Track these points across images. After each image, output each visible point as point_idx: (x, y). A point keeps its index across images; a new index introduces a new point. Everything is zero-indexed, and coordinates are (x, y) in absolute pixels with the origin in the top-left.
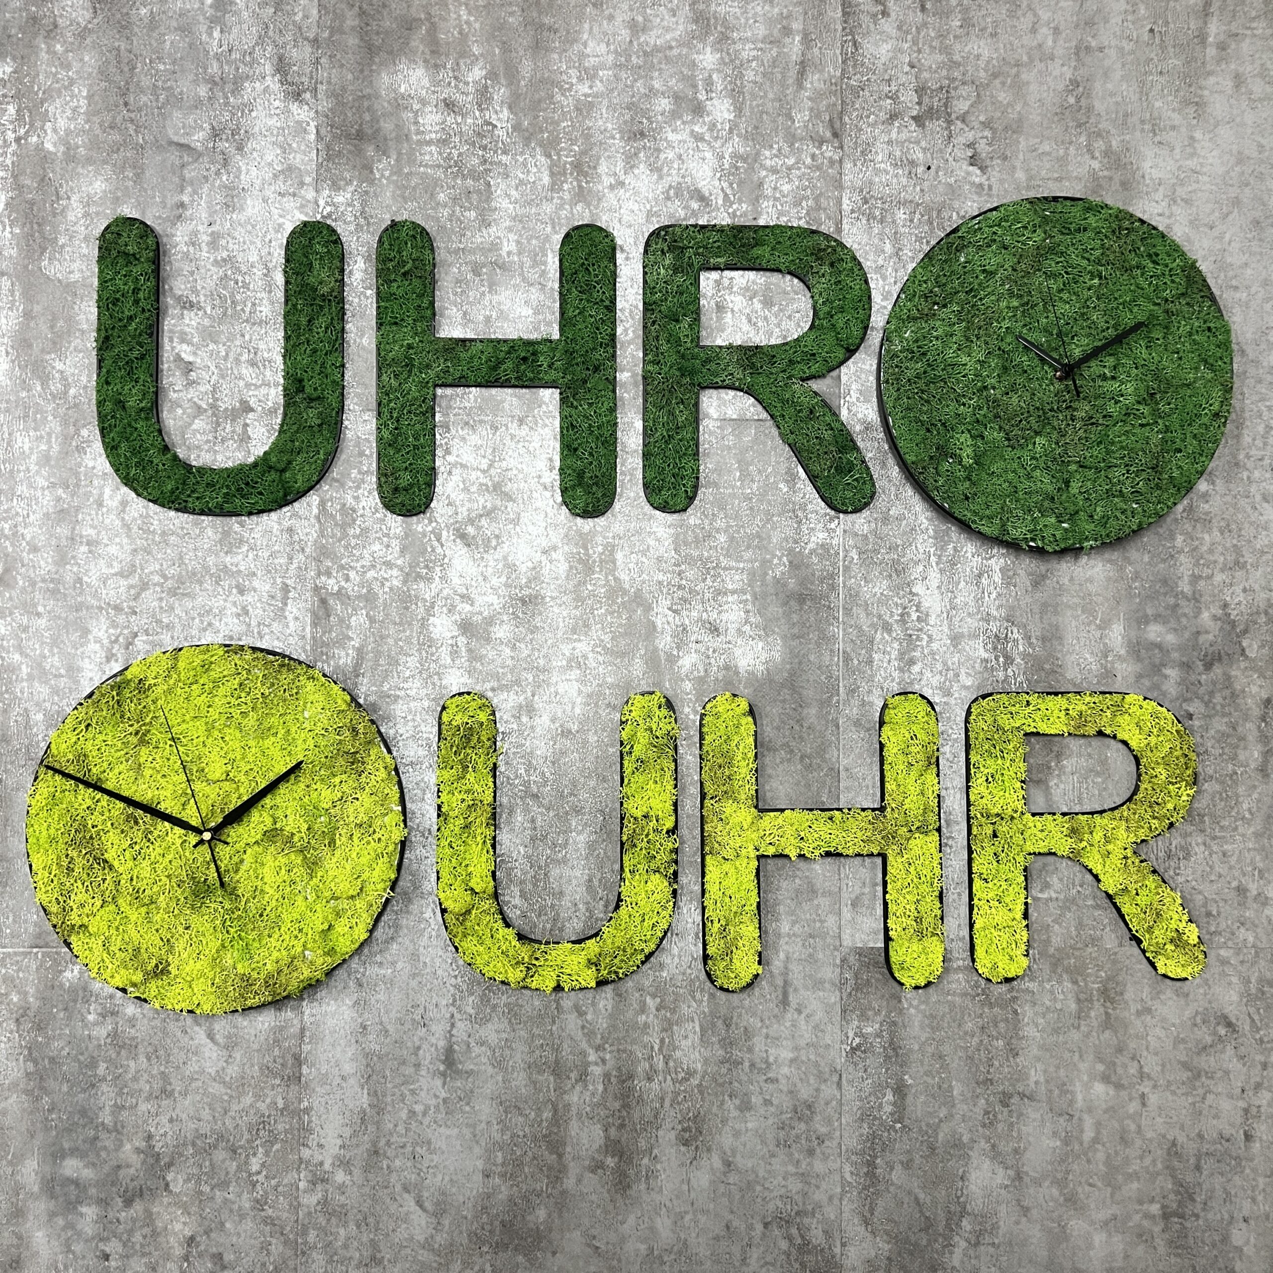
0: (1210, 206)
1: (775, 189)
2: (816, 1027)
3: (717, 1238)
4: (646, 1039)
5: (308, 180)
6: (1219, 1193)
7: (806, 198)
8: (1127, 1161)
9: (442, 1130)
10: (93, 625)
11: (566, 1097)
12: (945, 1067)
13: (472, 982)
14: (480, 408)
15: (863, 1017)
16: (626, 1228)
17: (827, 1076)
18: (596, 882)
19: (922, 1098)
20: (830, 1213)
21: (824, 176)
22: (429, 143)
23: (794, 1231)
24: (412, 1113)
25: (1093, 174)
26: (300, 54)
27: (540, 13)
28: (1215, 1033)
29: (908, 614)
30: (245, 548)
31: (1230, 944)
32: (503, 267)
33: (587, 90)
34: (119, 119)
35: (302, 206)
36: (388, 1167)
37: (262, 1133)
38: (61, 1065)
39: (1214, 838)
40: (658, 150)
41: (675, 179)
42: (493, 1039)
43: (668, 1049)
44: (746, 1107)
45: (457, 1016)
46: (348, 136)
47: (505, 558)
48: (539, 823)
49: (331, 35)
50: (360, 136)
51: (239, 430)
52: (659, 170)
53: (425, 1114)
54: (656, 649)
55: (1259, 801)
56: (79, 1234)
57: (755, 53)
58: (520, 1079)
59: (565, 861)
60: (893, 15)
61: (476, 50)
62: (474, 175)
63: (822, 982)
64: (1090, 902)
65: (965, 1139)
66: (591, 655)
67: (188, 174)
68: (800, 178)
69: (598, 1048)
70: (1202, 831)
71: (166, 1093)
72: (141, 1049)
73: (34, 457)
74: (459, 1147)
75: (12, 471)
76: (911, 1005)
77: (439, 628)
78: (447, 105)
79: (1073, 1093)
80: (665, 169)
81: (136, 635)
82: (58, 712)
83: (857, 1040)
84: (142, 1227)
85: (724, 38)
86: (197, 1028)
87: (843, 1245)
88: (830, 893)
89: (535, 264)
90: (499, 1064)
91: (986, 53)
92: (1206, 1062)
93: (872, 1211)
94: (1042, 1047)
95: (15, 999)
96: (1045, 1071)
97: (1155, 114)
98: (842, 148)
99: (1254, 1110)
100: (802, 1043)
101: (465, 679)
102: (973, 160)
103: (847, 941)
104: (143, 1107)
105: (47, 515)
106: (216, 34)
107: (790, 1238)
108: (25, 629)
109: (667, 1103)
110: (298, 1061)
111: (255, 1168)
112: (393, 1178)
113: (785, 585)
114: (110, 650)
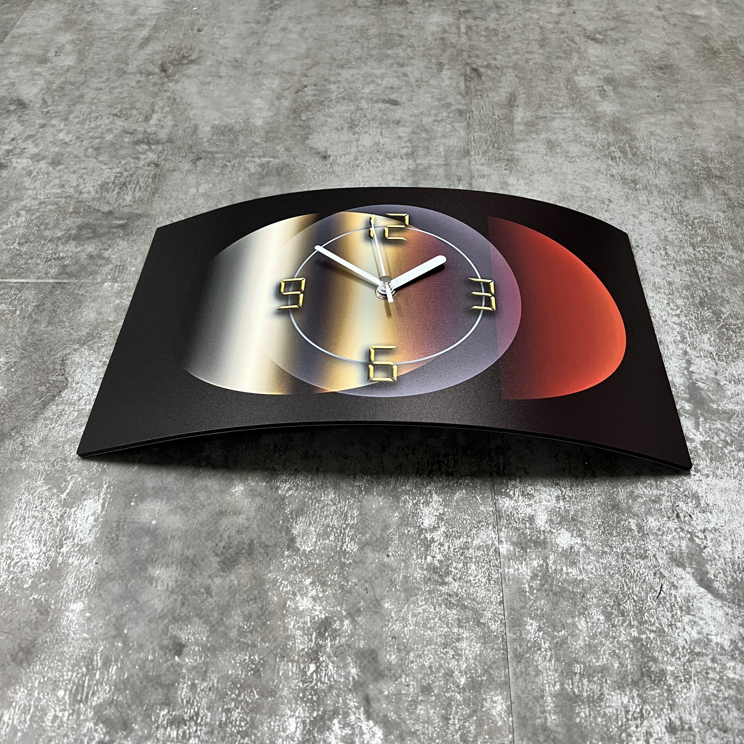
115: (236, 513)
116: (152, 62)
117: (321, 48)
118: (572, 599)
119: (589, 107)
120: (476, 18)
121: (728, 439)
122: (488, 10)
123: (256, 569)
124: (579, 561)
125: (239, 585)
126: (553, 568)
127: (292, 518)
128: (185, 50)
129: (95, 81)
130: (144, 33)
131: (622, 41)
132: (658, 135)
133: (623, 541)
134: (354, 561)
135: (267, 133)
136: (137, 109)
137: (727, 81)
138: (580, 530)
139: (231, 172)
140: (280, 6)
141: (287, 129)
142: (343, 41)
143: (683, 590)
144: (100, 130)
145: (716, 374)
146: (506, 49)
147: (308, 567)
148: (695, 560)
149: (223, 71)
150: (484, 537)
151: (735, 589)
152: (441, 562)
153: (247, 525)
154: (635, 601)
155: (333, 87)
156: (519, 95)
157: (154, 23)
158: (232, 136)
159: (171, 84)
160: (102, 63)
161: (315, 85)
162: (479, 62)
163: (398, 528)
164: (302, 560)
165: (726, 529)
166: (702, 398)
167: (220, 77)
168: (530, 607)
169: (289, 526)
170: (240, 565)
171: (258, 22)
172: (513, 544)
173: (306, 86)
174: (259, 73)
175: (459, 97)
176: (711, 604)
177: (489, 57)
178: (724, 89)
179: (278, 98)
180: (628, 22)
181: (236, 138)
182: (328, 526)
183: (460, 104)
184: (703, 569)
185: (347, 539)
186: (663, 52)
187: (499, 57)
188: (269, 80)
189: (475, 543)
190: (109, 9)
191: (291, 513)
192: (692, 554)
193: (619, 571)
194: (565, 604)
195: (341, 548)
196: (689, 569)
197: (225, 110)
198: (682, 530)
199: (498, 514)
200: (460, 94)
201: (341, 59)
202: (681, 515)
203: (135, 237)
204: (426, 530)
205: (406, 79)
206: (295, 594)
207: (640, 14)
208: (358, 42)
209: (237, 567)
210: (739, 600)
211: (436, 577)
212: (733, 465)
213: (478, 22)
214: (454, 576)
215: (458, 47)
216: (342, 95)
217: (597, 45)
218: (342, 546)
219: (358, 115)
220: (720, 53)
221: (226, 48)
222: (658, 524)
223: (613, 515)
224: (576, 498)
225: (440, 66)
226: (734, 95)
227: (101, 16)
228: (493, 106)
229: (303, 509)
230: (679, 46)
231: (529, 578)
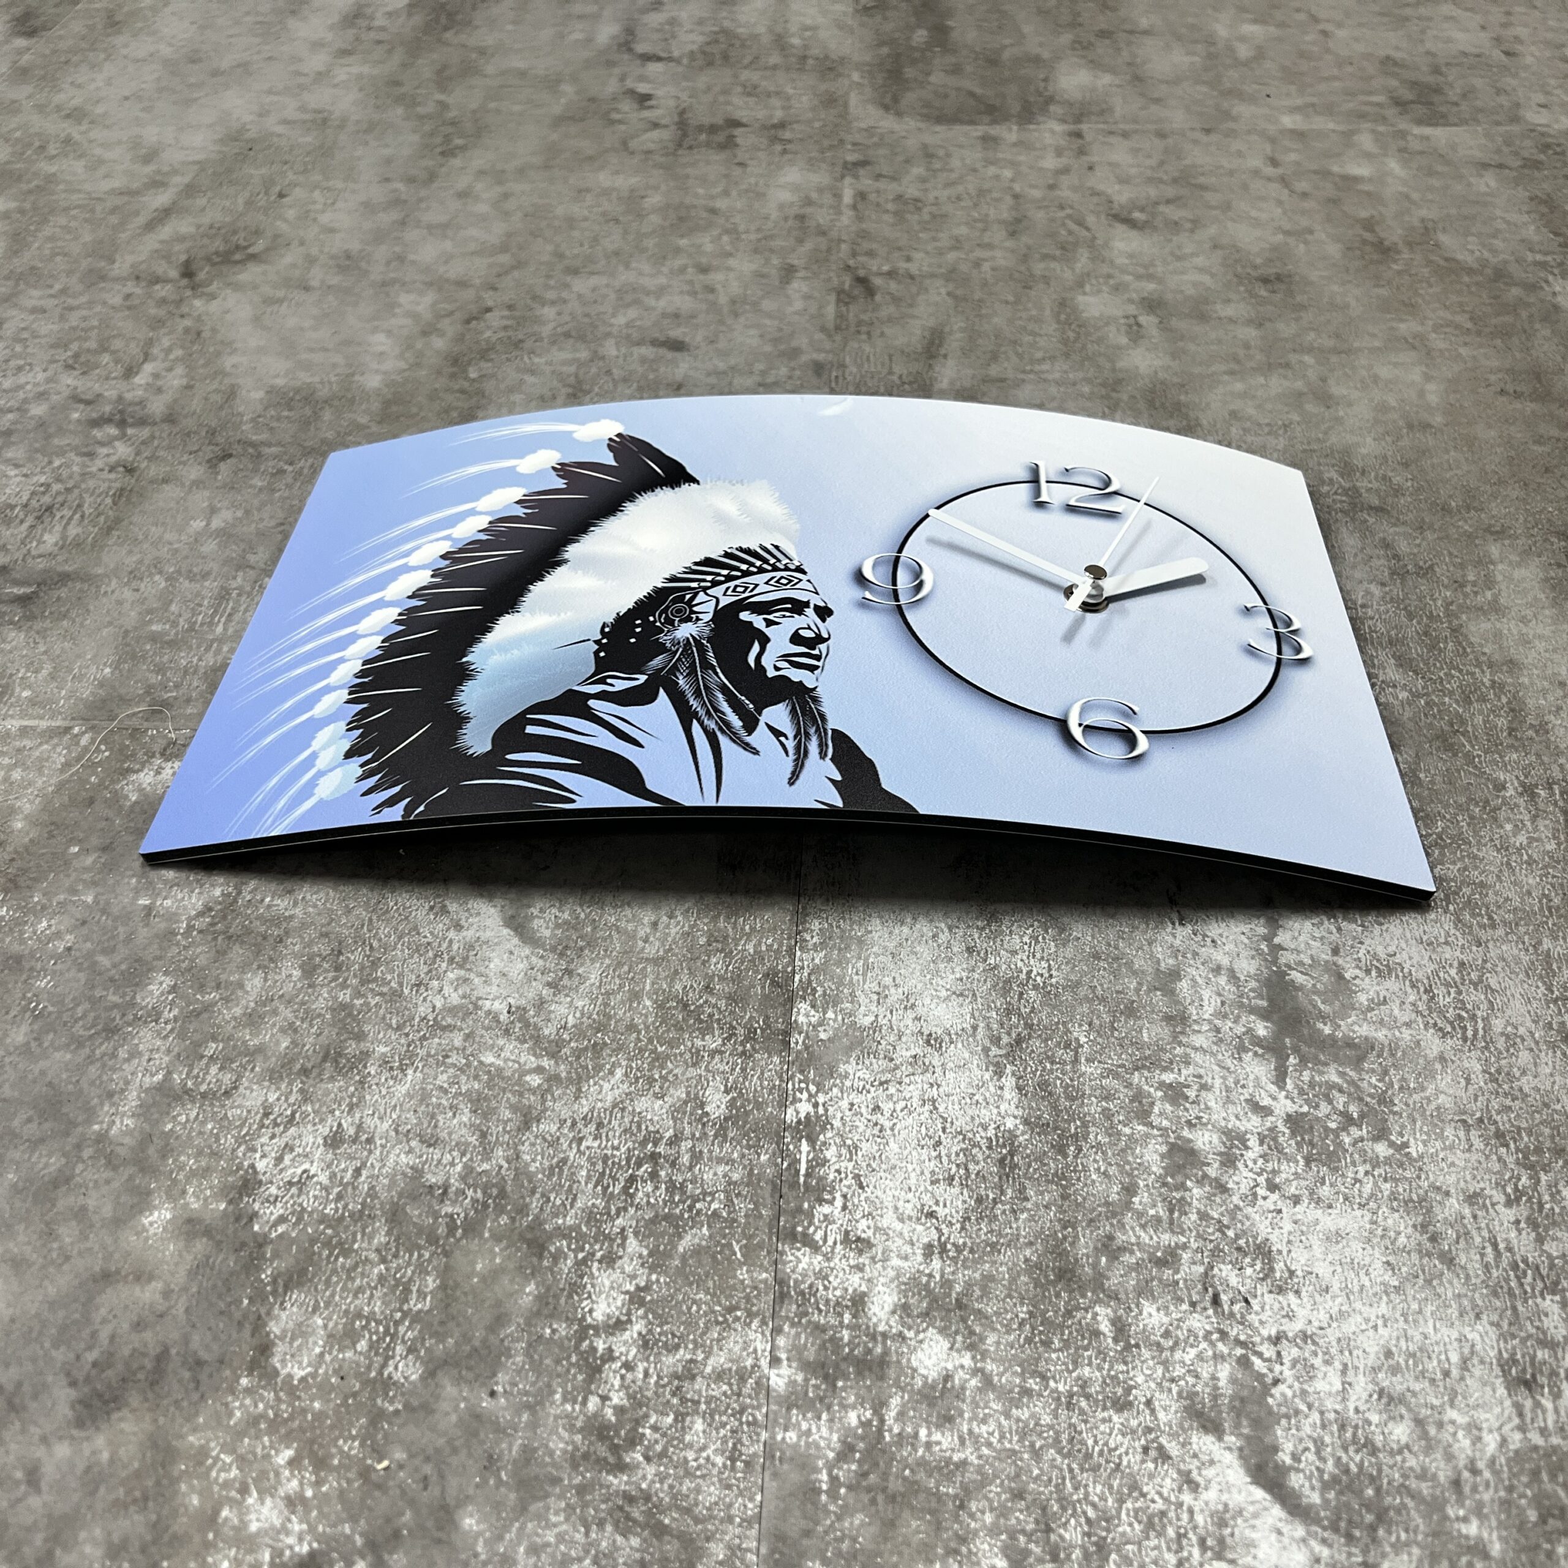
115: (142, 1276)
116: (167, 257)
117: (534, 235)
118: (932, 1512)
119: (1102, 361)
120: (879, 177)
121: (1354, 1110)
122: (907, 161)
123: (161, 1420)
124: (961, 1415)
125: (112, 1461)
126: (896, 1430)
127: (274, 1292)
128: (242, 235)
129: (35, 293)
130: (162, 199)
131: (1188, 225)
132: (1249, 418)
133: (1075, 1363)
134: (406, 1406)
135: (387, 404)
136: (114, 352)
137: (1411, 308)
138: (972, 1333)
139: (289, 486)
140: (463, 148)
141: (433, 396)
142: (586, 219)
143: (1211, 1495)
144: (21, 395)
145: (1336, 951)
146: (934, 239)
147: (292, 1418)
148: (1248, 1416)
149: (316, 276)
150: (737, 1349)
151: (1341, 1493)
152: (619, 1410)
153: (161, 1308)
154: (1089, 1521)
155: (549, 312)
156: (951, 333)
157: (187, 179)
158: (308, 411)
159: (197, 303)
160: (58, 259)
161: (510, 307)
162: (874, 265)
163: (528, 1323)
164: (278, 1399)
165: (1332, 1335)
166: (1296, 1009)
167: (307, 289)
168: (826, 1532)
169: (263, 1311)
170: (125, 1412)
171: (411, 180)
172: (806, 1367)
173: (489, 310)
174: (394, 281)
175: (819, 336)
176: (1279, 1533)
177: (896, 254)
178: (1402, 326)
179: (425, 333)
180: (1203, 188)
181: (316, 416)
182: (359, 1315)
183: (819, 350)
184: (1268, 1440)
185: (399, 1349)
186: (1275, 249)
187: (918, 256)
188: (412, 297)
189: (711, 1362)
190: (98, 151)
191: (274, 1281)
192: (1242, 1400)
193: (1057, 1440)
194: (914, 1524)
195: (380, 1373)
196: (1231, 1439)
197: (304, 356)
198: (1223, 1335)
199: (782, 1290)
200: (823, 329)
201: (577, 256)
202: (1224, 1298)
203: (48, 624)
204: (596, 1328)
205: (711, 297)
206: (244, 1491)
207: (1231, 173)
208: (617, 221)
209: (115, 1416)
210: (1350, 1522)
211: (602, 1450)
212: (1360, 1175)
213: (882, 185)
214: (648, 1448)
215: (834, 234)
216: (566, 328)
217: (1133, 233)
218: (384, 1365)
219: (594, 370)
220: (1398, 252)
221: (332, 231)
222: (1166, 1320)
223: (1058, 1295)
224: (972, 1251)
225: (788, 272)
226: (1421, 337)
227: (79, 166)
228: (890, 356)
229: (303, 1272)
230: (1309, 237)
231: (831, 1455)
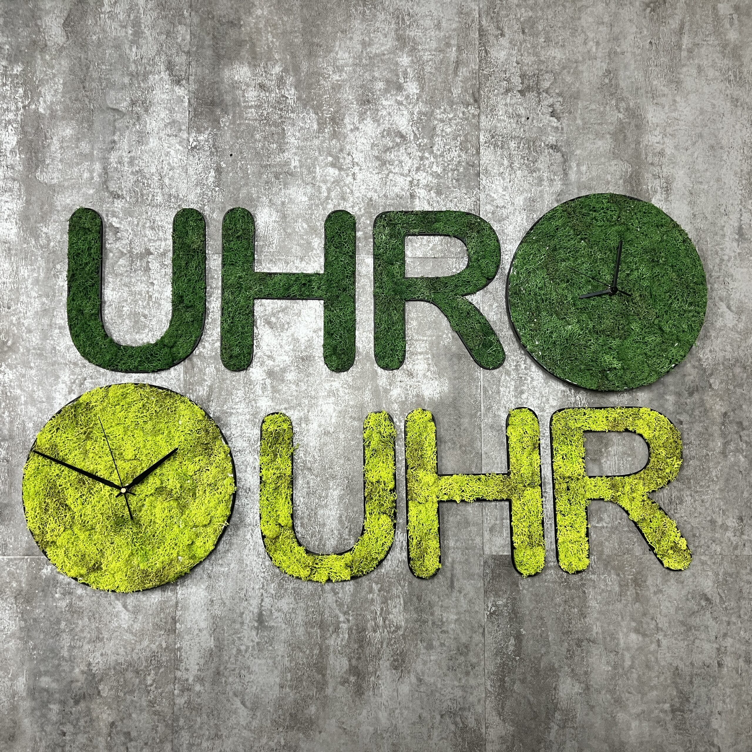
0: (685, 138)
1: (443, 130)
2: (470, 601)
3: (414, 724)
4: (372, 608)
5: (184, 127)
6: (704, 698)
7: (460, 135)
8: (650, 679)
9: (256, 660)
10: (61, 373)
11: (327, 641)
12: (544, 624)
13: (274, 575)
14: (279, 252)
15: (497, 595)
16: (361, 718)
17: (476, 629)
18: (344, 518)
19: (531, 642)
20: (479, 709)
21: (470, 124)
22: (251, 107)
23: (458, 719)
24: (239, 651)
25: (620, 121)
26: (180, 60)
27: (312, 37)
28: (699, 604)
29: (520, 366)
30: (147, 331)
31: (707, 552)
32: (291, 174)
33: (338, 78)
34: (80, 95)
35: (181, 142)
36: (226, 682)
37: (153, 662)
38: (39, 623)
39: (697, 492)
40: (377, 110)
41: (387, 126)
42: (285, 608)
43: (385, 613)
44: (430, 647)
45: (265, 595)
46: (206, 104)
47: (293, 335)
48: (311, 484)
49: (197, 49)
50: (213, 103)
51: (144, 265)
52: (378, 121)
53: (246, 651)
54: (377, 386)
55: (721, 471)
56: (48, 720)
57: (430, 57)
58: (300, 631)
59: (326, 506)
60: (507, 36)
61: (277, 56)
62: (276, 124)
63: (473, 575)
64: (626, 529)
65: (556, 666)
66: (341, 389)
67: (118, 125)
68: (456, 125)
69: (345, 613)
70: (690, 488)
71: (99, 639)
72: (85, 614)
73: (30, 281)
74: (266, 671)
75: (18, 288)
76: (524, 588)
77: (255, 374)
78: (261, 87)
79: (618, 639)
80: (381, 121)
81: (85, 379)
82: (41, 423)
83: (494, 608)
84: (84, 717)
85: (414, 49)
86: (117, 602)
87: (487, 728)
88: (477, 524)
89: (310, 172)
90: (288, 622)
91: (559, 56)
92: (695, 621)
93: (503, 708)
94: (599, 612)
95: (14, 585)
96: (602, 626)
97: (654, 88)
98: (479, 108)
99: (723, 649)
100: (462, 610)
101: (270, 403)
102: (553, 114)
103: (487, 551)
104: (86, 647)
105: (37, 313)
106: (134, 49)
107: (456, 724)
108: (24, 376)
109: (385, 646)
110: (174, 621)
111: (149, 682)
112: (228, 688)
113: (450, 349)
114: (71, 387)
